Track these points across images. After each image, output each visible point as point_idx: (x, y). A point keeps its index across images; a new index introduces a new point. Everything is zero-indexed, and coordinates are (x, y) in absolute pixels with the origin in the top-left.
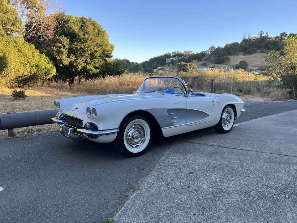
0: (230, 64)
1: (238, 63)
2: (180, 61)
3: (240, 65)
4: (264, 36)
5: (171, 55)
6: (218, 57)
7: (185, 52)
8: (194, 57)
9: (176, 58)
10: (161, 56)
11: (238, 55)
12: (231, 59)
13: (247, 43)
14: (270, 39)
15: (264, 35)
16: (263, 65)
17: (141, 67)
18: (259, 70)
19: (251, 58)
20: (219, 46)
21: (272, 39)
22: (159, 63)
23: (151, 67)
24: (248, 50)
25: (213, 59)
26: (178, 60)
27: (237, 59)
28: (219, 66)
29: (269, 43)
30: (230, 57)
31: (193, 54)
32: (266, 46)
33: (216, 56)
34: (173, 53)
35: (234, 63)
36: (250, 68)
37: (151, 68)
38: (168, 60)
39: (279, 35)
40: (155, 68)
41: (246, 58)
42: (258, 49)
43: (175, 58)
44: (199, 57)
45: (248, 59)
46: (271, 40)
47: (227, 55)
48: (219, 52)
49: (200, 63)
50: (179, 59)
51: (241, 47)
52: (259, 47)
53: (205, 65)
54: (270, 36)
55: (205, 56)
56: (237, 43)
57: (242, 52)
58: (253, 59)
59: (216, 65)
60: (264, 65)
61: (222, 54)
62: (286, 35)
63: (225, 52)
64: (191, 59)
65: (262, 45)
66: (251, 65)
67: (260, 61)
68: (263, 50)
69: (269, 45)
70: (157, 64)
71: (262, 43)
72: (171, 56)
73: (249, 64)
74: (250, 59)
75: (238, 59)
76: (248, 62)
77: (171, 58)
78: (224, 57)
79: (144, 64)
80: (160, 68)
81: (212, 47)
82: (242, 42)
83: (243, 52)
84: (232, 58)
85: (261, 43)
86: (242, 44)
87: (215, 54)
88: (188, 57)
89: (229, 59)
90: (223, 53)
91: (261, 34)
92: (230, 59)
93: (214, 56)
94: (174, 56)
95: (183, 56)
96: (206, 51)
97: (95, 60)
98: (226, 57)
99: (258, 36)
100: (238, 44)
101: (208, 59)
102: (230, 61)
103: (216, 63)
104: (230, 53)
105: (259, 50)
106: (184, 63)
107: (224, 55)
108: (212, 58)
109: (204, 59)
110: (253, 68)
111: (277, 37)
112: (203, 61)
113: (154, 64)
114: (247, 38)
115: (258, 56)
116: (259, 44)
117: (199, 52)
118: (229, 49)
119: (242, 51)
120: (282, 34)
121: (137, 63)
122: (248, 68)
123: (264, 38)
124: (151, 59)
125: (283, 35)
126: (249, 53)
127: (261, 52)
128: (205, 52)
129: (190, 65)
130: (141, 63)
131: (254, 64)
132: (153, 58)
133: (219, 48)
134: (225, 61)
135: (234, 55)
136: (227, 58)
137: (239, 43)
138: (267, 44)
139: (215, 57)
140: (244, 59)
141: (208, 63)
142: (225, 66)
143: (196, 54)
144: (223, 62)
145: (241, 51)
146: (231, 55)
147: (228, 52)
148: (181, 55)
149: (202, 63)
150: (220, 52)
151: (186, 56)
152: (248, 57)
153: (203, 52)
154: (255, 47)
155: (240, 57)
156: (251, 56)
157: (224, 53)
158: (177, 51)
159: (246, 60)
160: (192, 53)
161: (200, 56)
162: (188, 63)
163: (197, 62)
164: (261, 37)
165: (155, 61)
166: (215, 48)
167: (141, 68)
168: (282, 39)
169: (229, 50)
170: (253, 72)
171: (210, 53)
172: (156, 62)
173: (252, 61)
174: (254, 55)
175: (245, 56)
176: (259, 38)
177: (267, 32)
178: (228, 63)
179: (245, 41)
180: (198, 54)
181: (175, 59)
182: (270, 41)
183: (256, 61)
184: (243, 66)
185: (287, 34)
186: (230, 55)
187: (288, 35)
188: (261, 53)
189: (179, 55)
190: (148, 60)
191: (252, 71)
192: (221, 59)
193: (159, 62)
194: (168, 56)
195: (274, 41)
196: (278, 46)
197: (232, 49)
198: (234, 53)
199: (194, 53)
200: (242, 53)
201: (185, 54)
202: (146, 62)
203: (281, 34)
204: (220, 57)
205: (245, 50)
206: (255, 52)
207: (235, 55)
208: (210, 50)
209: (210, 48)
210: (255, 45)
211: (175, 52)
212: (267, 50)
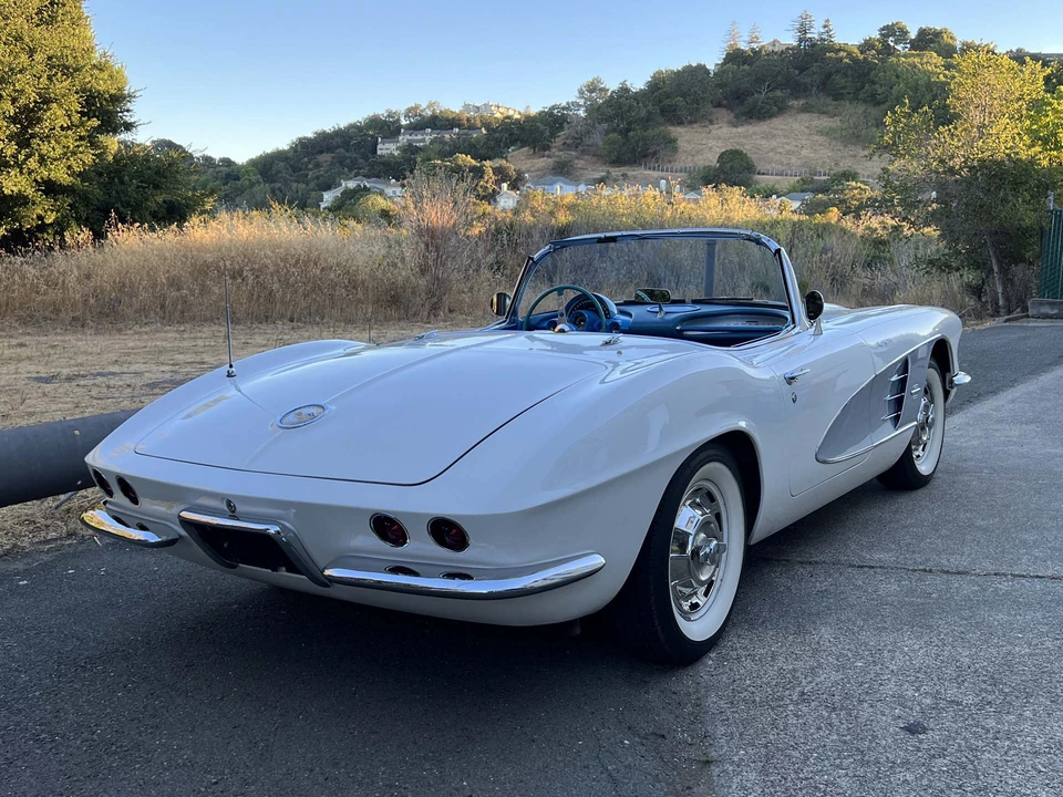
0: (677, 165)
1: (710, 159)
2: (449, 151)
3: (721, 170)
4: (816, 36)
5: (398, 120)
6: (620, 132)
7: (467, 107)
8: (511, 134)
9: (426, 138)
10: (352, 126)
11: (711, 122)
12: (681, 143)
13: (746, 67)
14: (840, 50)
15: (814, 34)
16: (819, 169)
17: (253, 178)
18: (802, 191)
19: (769, 136)
20: (623, 83)
21: (849, 54)
22: (341, 162)
23: (304, 179)
24: (750, 100)
25: (601, 143)
26: (437, 147)
27: (705, 142)
28: (630, 173)
29: (837, 72)
30: (677, 131)
31: (508, 117)
32: (824, 84)
33: (614, 130)
34: (409, 110)
35: (696, 159)
36: (764, 181)
37: (304, 186)
38: (387, 146)
39: (876, 35)
40: (328, 188)
41: (746, 137)
42: (792, 94)
43: (420, 137)
44: (536, 133)
45: (753, 139)
46: (842, 54)
47: (662, 125)
48: (625, 108)
49: (542, 162)
50: (442, 141)
51: (720, 86)
52: (798, 90)
53: (563, 170)
54: (838, 39)
55: (561, 128)
56: (702, 69)
57: (723, 111)
58: (774, 143)
59: (616, 172)
60: (822, 166)
61: (641, 120)
62: (904, 32)
63: (650, 107)
64: (498, 142)
65: (808, 80)
66: (768, 167)
67: (804, 152)
68: (812, 101)
69: (839, 80)
70: (332, 163)
71: (810, 71)
72: (400, 127)
73: (760, 166)
74: (763, 142)
75: (712, 143)
76: (753, 157)
77: (403, 139)
78: (650, 132)
79: (267, 166)
80: (351, 184)
81: (592, 88)
82: (723, 64)
83: (730, 108)
84: (685, 136)
85: (802, 70)
86: (723, 72)
87: (609, 119)
88: (484, 132)
89: (671, 143)
90: (643, 113)
91: (803, 30)
92: (675, 141)
93: (605, 126)
94: (419, 126)
95: (459, 126)
96: (564, 104)
97: (45, 148)
98: (657, 131)
99: (790, 40)
100: (707, 72)
101: (577, 143)
102: (675, 150)
103: (618, 162)
104: (673, 116)
105: (797, 98)
106: (469, 160)
107: (647, 121)
108: (597, 139)
109: (558, 142)
110: (778, 182)
111: (867, 46)
112: (558, 153)
113: (318, 165)
114: (744, 46)
115: (796, 126)
116: (797, 72)
117: (534, 110)
118: (668, 96)
119: (725, 107)
120: (888, 31)
121: (227, 162)
122: (757, 183)
123: (814, 45)
124: (300, 139)
125: (894, 35)
126: (756, 114)
127: (806, 109)
128: (564, 108)
129: (497, 171)
130: (253, 163)
131: (782, 164)
132: (310, 135)
133: (624, 90)
134: (655, 153)
135: (691, 123)
136: (665, 138)
137: (711, 67)
138: (829, 75)
139: (607, 132)
140: (738, 144)
141: (580, 163)
142: (656, 174)
143: (517, 116)
144: (645, 156)
145: (719, 105)
146: (680, 123)
147: (663, 111)
148: (448, 120)
149: (550, 161)
150: (631, 107)
151: (472, 127)
152: (755, 133)
153: (553, 108)
154: (782, 86)
155: (720, 132)
156: (763, 127)
157: (649, 112)
158: (430, 105)
159: (747, 148)
160: (498, 115)
161: (542, 127)
162: (488, 163)
163: (529, 157)
164: (800, 40)
165: (321, 152)
166: (604, 90)
167: (252, 185)
168: (888, 51)
169: (667, 102)
170: (778, 201)
171: (582, 113)
172: (325, 158)
173: (772, 150)
174: (777, 124)
175: (740, 130)
176: (792, 49)
177: (827, 21)
178: (670, 162)
179: (735, 57)
180: (529, 119)
181: (423, 141)
182: (842, 59)
183: (788, 153)
184: (733, 171)
185: (907, 32)
186: (673, 125)
187: (913, 35)
188: (805, 116)
189: (438, 122)
190: (286, 148)
191: (774, 196)
192: (637, 142)
193: (346, 158)
194: (386, 127)
195: (855, 60)
196: (873, 83)
197: (684, 95)
198: (691, 114)
199: (511, 113)
200: (724, 114)
201: (468, 120)
202: (278, 156)
203: (883, 29)
204: (631, 134)
205: (738, 98)
206: (781, 109)
207: (695, 122)
208: (582, 102)
209: (581, 92)
210: (779, 78)
211: (417, 107)
212: (829, 100)
